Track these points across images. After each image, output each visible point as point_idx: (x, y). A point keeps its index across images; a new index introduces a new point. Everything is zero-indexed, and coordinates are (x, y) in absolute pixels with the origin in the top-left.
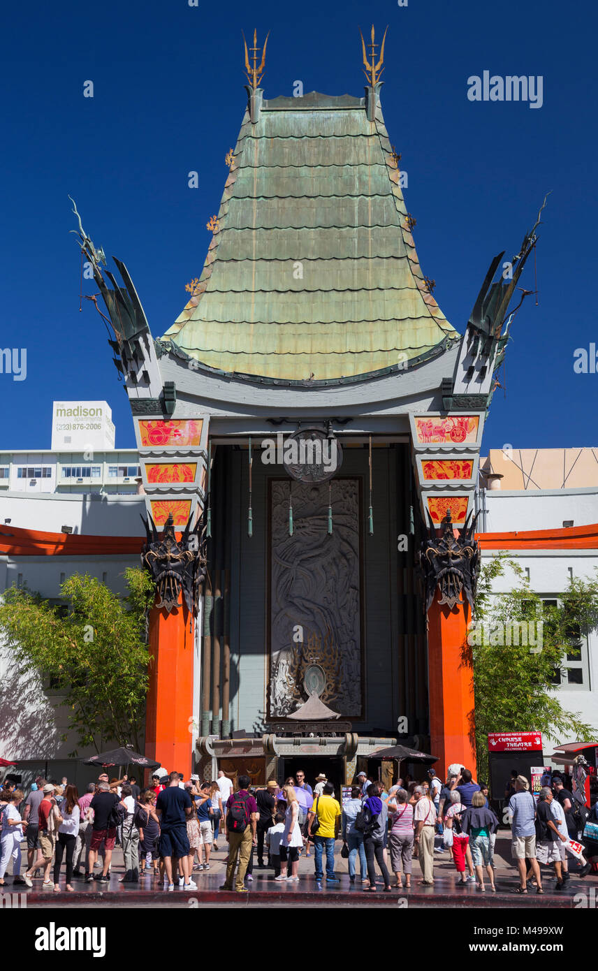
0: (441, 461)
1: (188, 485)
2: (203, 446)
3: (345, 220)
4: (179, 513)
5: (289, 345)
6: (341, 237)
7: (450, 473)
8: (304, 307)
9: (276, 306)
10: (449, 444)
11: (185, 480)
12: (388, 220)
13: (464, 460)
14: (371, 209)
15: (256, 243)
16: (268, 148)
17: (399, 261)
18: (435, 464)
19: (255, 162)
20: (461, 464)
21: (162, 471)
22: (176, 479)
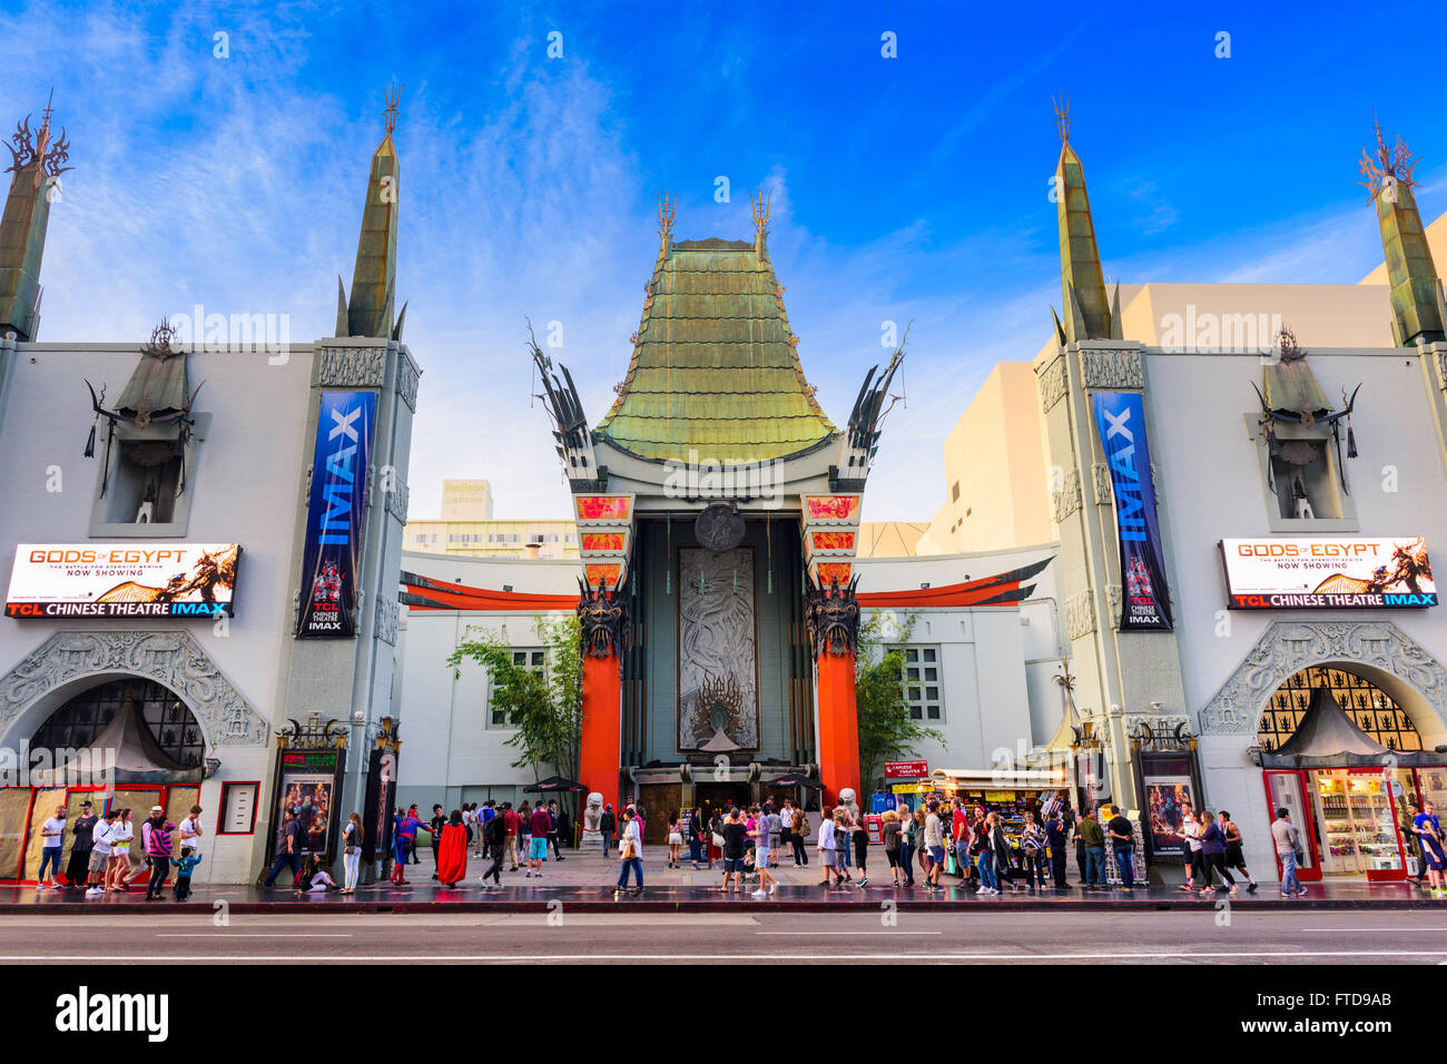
0: (828, 534)
1: (617, 552)
2: (629, 520)
3: (742, 336)
4: (609, 575)
5: (700, 437)
6: (739, 351)
7: (836, 544)
8: (710, 406)
9: (689, 406)
10: (834, 520)
11: (615, 548)
12: (777, 337)
13: (847, 533)
14: (762, 329)
15: (669, 354)
16: (678, 280)
17: (787, 371)
18: (823, 537)
19: (668, 290)
20: (845, 536)
21: (596, 540)
22: (607, 546)
